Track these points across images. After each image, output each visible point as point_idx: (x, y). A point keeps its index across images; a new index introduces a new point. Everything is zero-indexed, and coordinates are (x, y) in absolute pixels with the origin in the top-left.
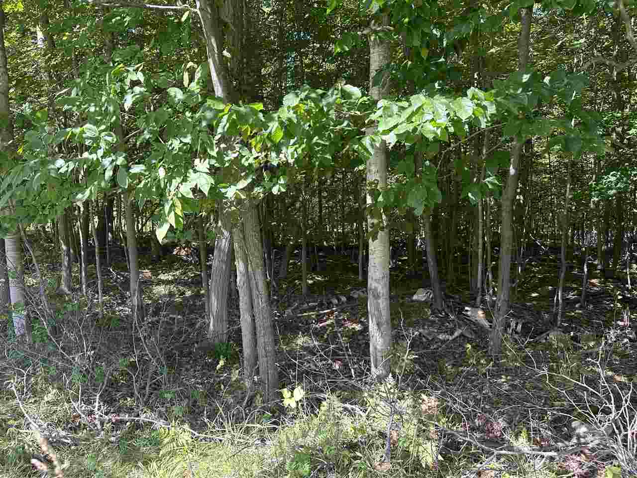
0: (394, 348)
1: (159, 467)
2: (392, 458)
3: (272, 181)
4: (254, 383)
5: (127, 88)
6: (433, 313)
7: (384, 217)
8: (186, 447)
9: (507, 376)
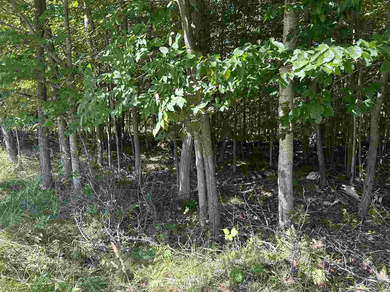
0: (295, 209)
1: (153, 269)
2: (294, 276)
3: (220, 103)
4: (206, 224)
5: (137, 49)
6: (320, 187)
7: (291, 125)
8: (169, 258)
9: (372, 231)
